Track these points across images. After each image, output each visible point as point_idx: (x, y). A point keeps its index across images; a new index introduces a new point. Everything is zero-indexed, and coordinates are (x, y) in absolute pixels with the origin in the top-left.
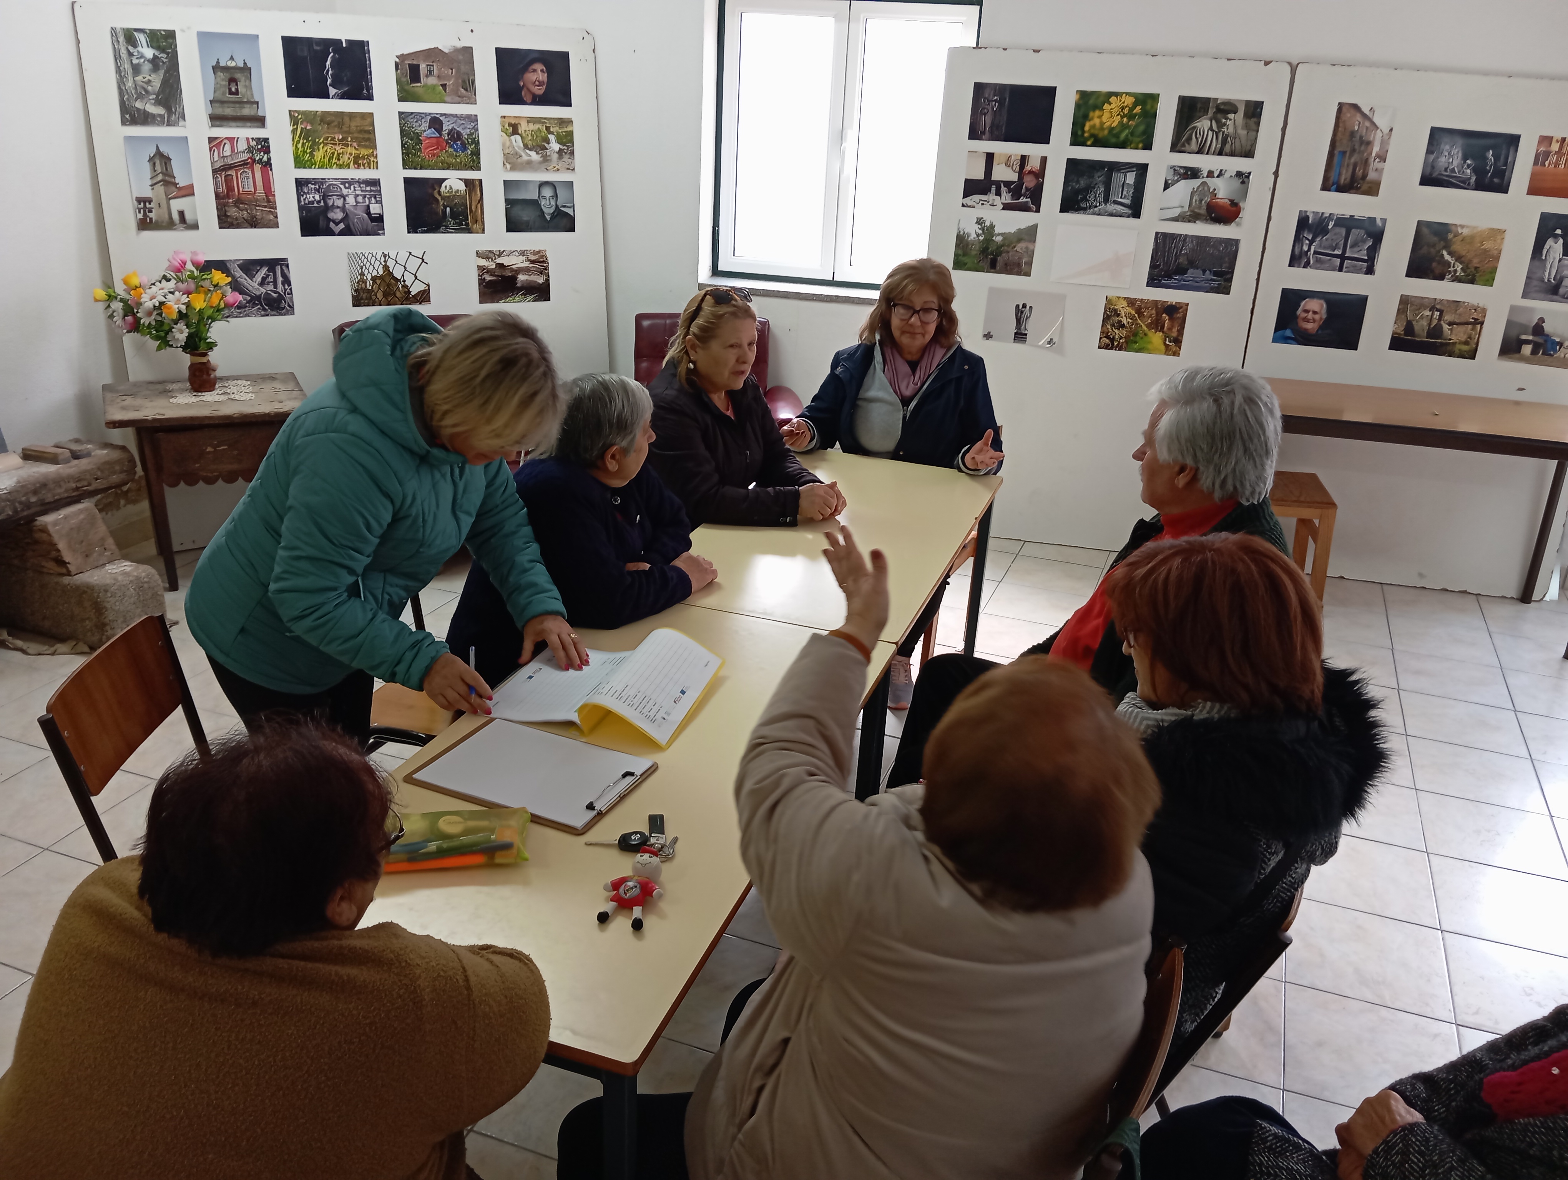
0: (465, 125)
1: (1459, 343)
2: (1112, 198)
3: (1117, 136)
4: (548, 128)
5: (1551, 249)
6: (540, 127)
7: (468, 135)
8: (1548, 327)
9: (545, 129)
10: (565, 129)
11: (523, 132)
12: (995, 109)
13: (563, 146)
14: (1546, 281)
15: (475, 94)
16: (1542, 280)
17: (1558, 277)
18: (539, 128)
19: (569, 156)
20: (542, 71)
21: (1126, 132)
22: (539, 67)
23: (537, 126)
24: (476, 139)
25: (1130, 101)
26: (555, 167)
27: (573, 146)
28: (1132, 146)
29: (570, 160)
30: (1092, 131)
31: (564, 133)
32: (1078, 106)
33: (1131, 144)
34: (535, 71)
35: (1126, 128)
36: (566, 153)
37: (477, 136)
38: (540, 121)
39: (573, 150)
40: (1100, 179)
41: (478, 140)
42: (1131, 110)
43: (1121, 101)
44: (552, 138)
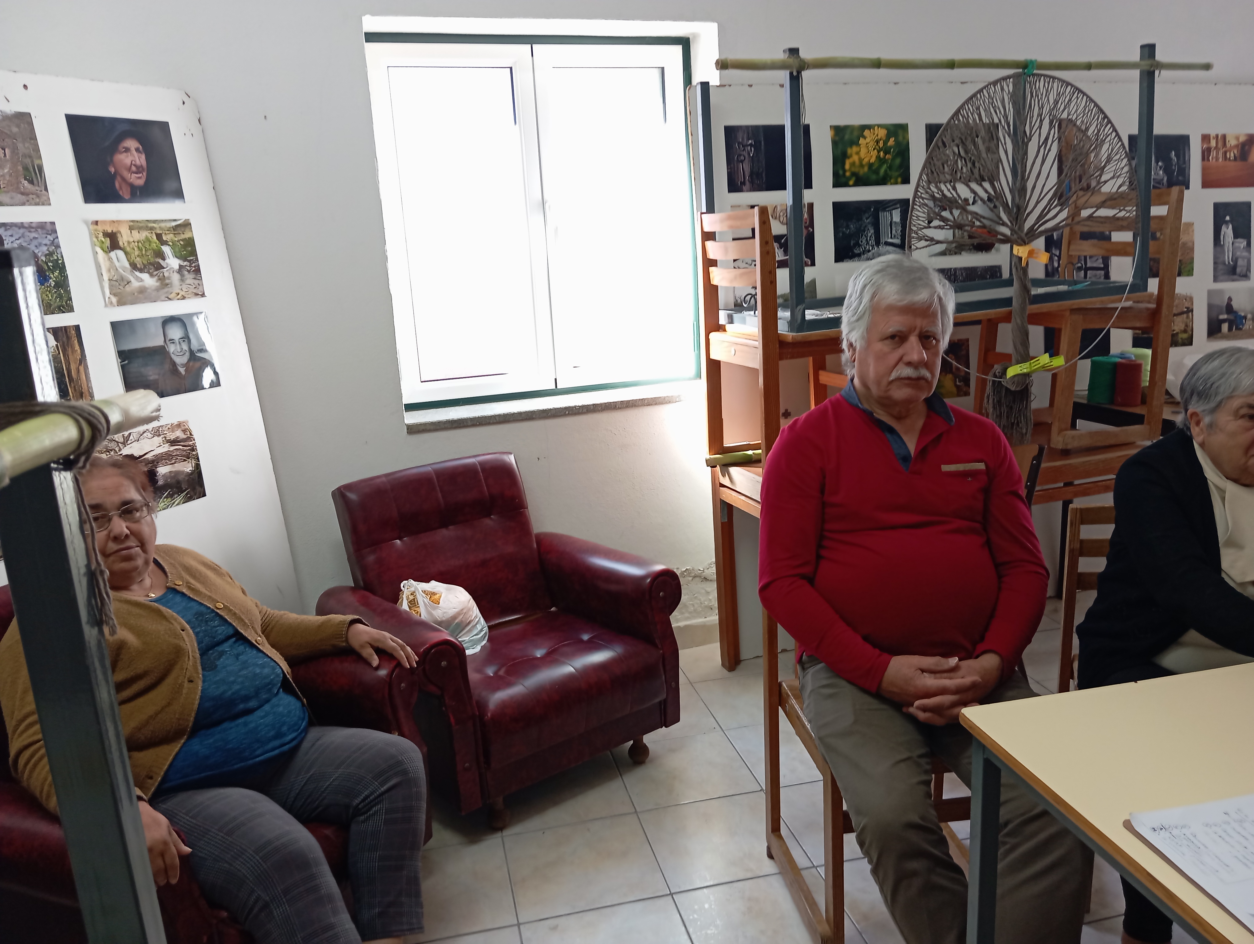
0: (40, 240)
1: (1181, 332)
2: (883, 240)
3: (877, 172)
4: (159, 236)
5: (1225, 234)
6: (149, 235)
7: (46, 255)
8: (1235, 305)
9: (155, 238)
10: (183, 237)
11: (126, 245)
12: (751, 155)
13: (184, 261)
14: (1227, 263)
15: (46, 189)
16: (1225, 264)
17: (1234, 259)
18: (147, 237)
19: (194, 276)
20: (137, 150)
21: (885, 167)
22: (132, 144)
23: (144, 234)
24: (60, 262)
25: (882, 133)
26: (178, 294)
27: (197, 260)
28: (892, 181)
29: (196, 282)
30: (853, 169)
31: (182, 243)
32: (835, 143)
33: (891, 179)
34: (127, 150)
35: (884, 163)
36: (189, 271)
37: (59, 256)
38: (147, 227)
39: (199, 266)
40: (868, 221)
41: (63, 263)
42: (885, 143)
43: (874, 134)
44: (166, 250)
